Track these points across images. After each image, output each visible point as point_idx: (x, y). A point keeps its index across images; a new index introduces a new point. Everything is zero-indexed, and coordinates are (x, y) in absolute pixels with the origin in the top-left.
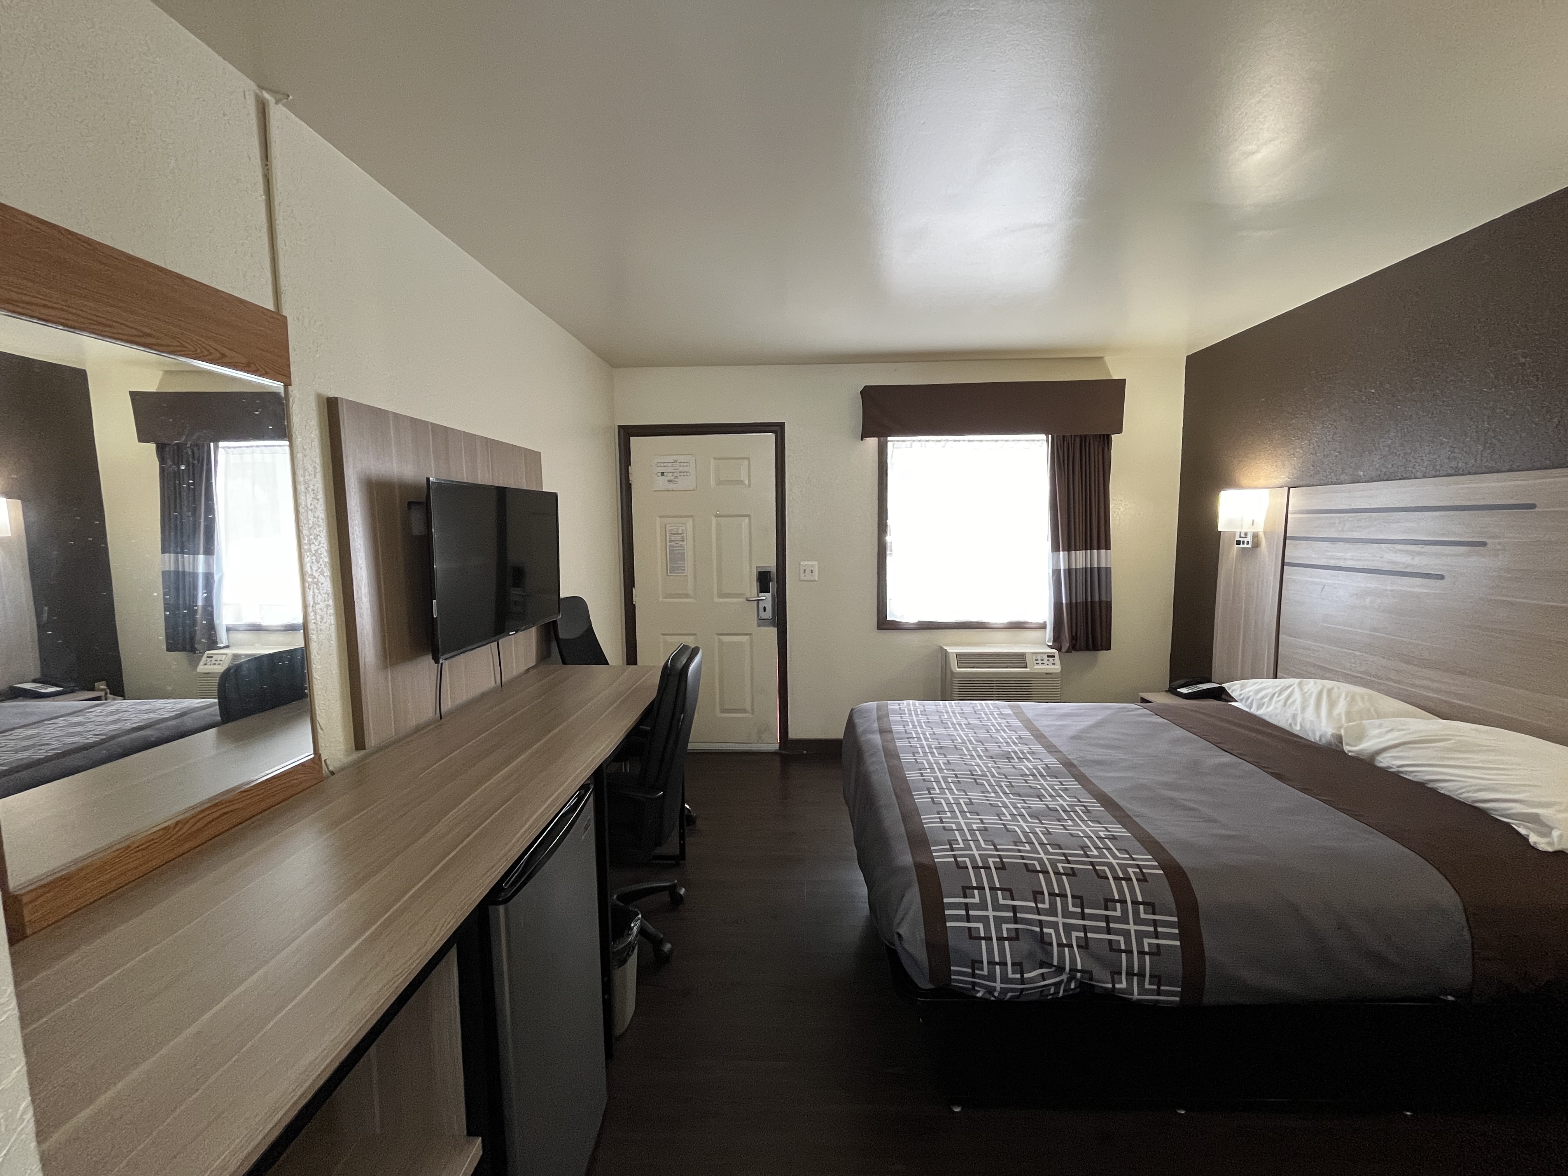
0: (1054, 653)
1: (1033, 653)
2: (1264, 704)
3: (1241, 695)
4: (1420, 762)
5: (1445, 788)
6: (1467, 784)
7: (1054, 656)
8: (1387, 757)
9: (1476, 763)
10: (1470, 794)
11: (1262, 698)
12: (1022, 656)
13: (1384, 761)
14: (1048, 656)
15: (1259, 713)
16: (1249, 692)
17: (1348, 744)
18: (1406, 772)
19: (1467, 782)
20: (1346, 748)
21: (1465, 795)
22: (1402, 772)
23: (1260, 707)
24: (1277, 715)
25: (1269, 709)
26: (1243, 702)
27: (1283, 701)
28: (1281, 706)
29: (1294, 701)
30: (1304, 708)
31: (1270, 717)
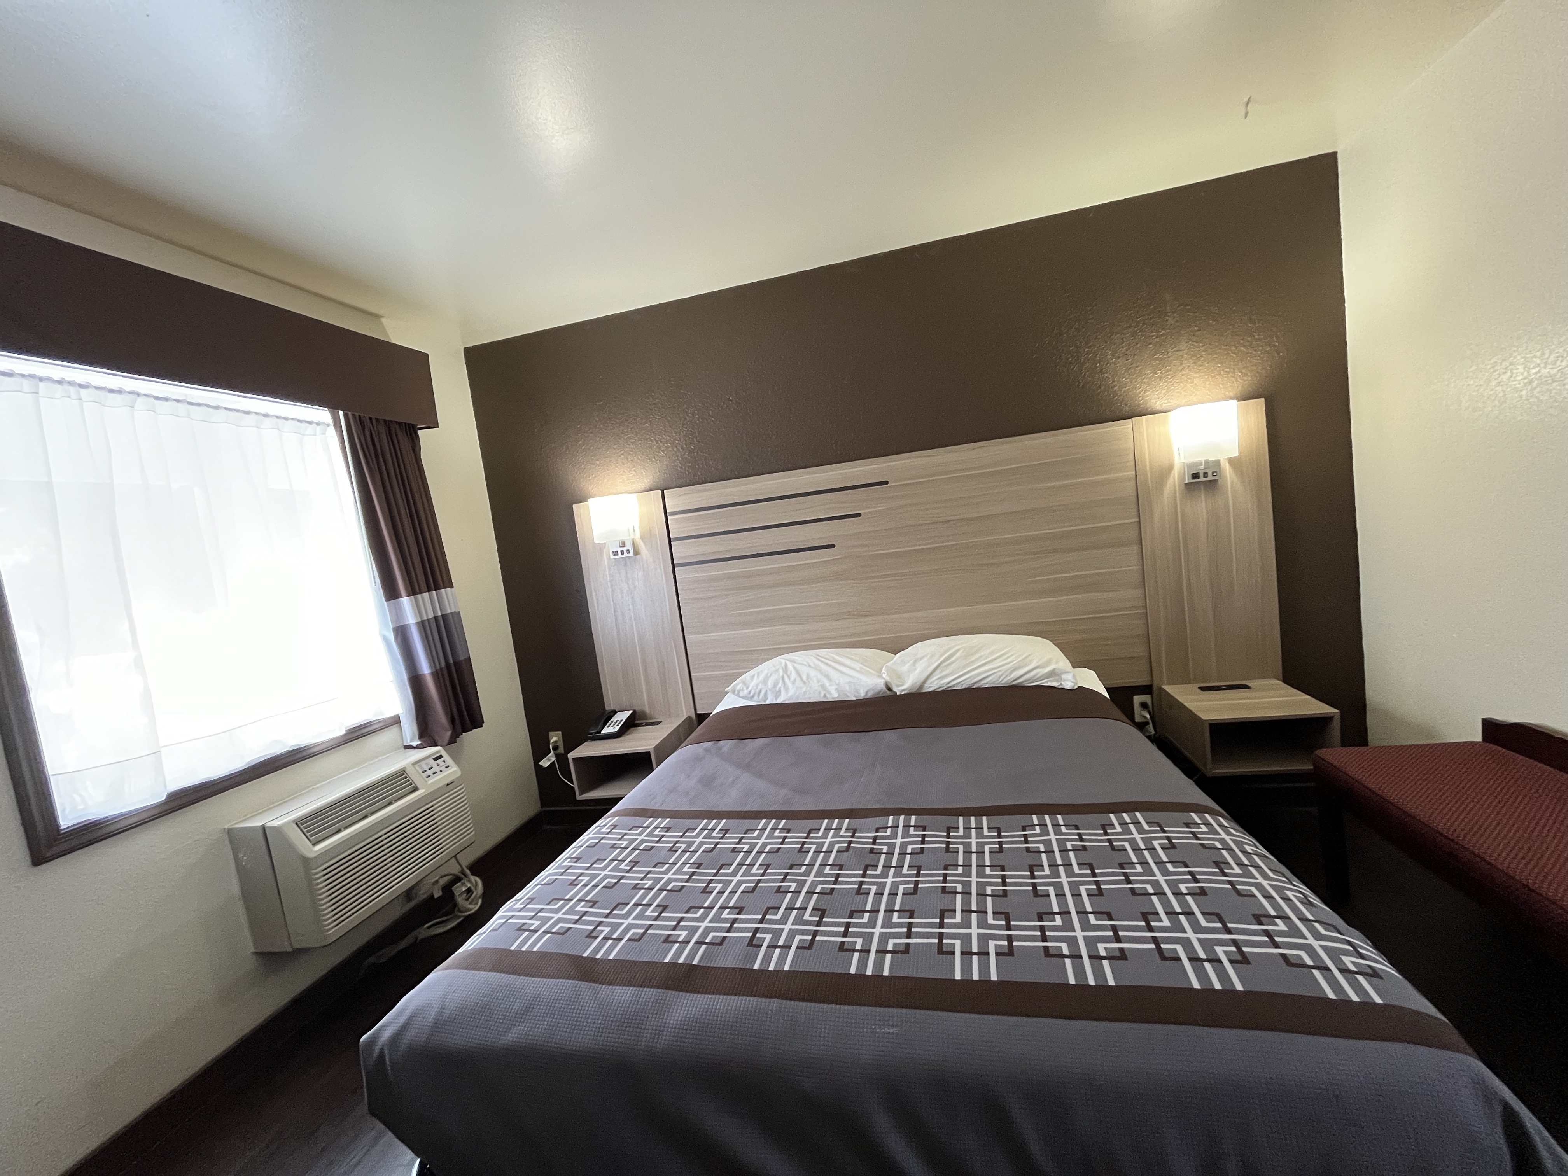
0: (439, 752)
1: (414, 764)
2: (780, 691)
3: (750, 692)
4: (961, 673)
5: (986, 684)
6: (1000, 673)
7: (441, 757)
8: (934, 682)
9: (986, 658)
10: (1008, 678)
11: (775, 686)
12: (402, 774)
13: (932, 686)
14: (435, 759)
15: (779, 701)
16: (757, 685)
17: (898, 686)
18: (954, 686)
19: (1000, 671)
20: (898, 690)
21: (1004, 681)
22: (950, 687)
23: (778, 694)
24: (805, 693)
25: (792, 692)
26: (756, 698)
27: (798, 679)
28: (802, 685)
29: (808, 676)
30: (827, 676)
31: (797, 698)
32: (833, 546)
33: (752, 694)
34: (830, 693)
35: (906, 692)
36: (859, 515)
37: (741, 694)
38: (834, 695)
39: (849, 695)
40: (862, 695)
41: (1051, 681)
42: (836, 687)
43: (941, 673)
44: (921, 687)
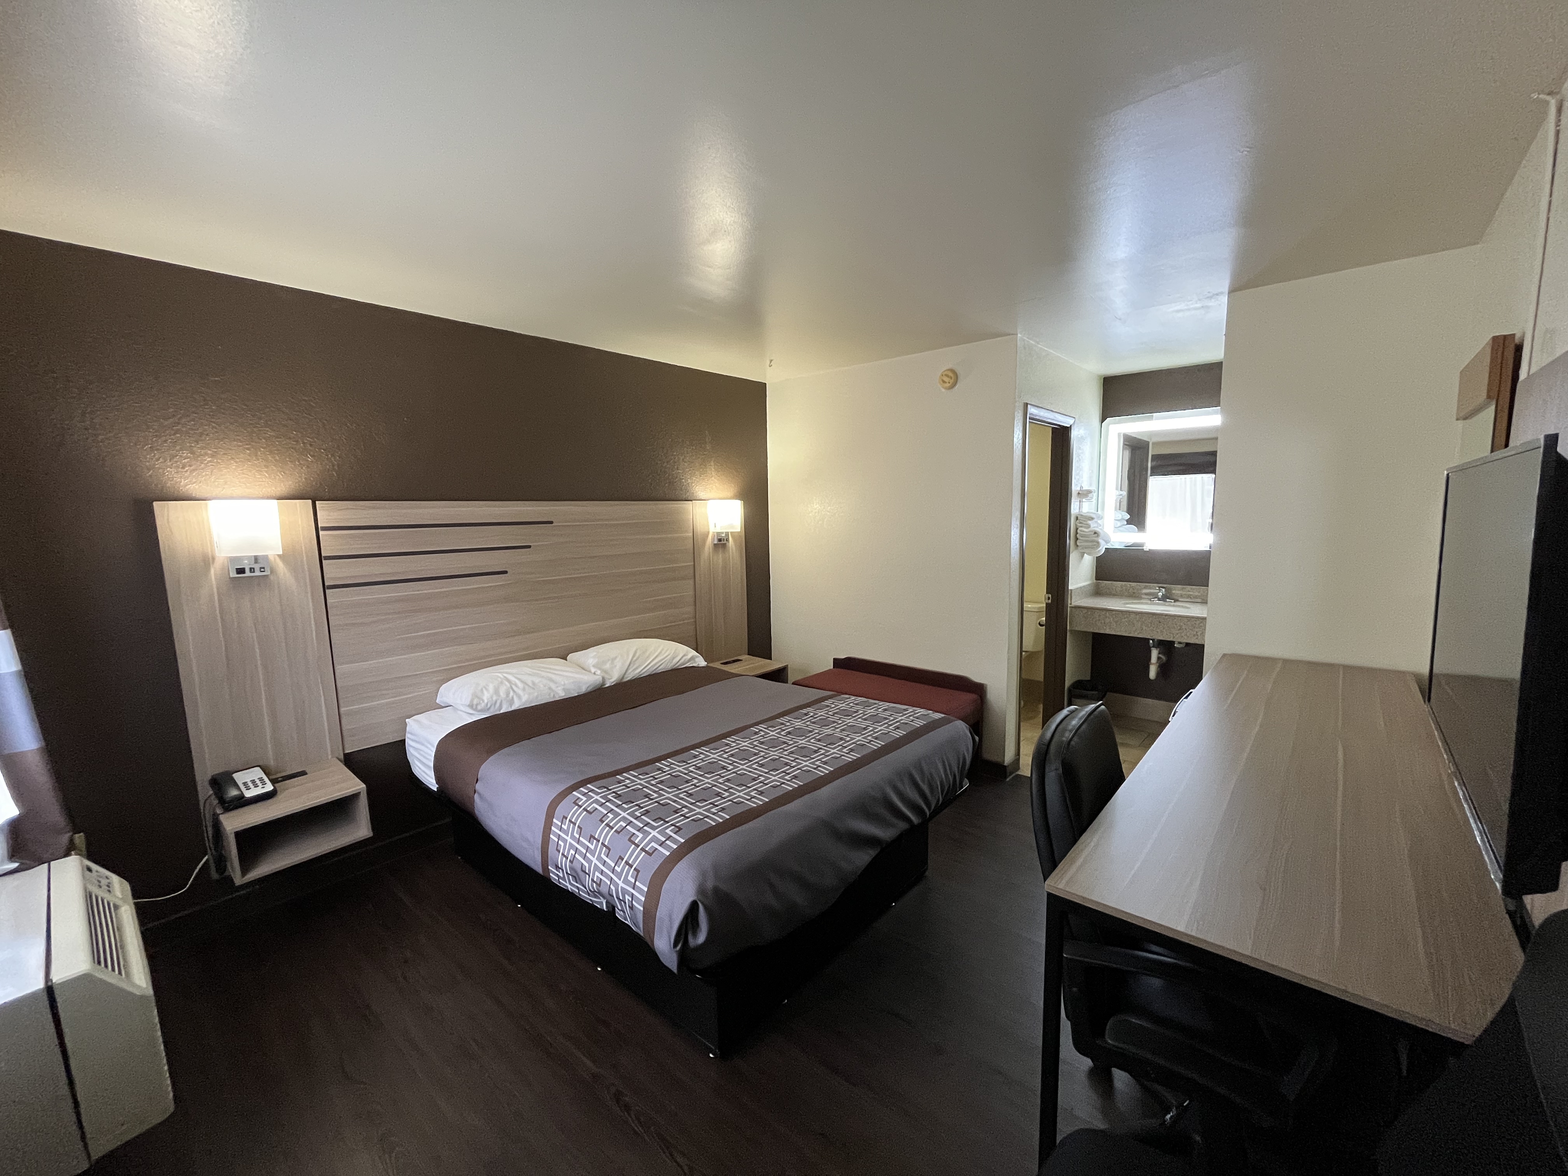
2: (513, 699)
4: (645, 665)
8: (630, 673)
9: (654, 653)
10: (672, 664)
15: (514, 708)
16: (491, 697)
17: (609, 679)
19: (666, 660)
20: (609, 683)
24: (537, 697)
25: (525, 698)
26: (492, 709)
27: (526, 687)
28: (532, 691)
29: (534, 683)
30: (551, 680)
31: (531, 702)
32: (506, 572)
33: (489, 706)
34: (557, 693)
35: (615, 683)
36: (529, 547)
37: (479, 708)
38: (560, 694)
39: (572, 692)
40: (583, 690)
41: (692, 663)
42: (563, 687)
43: (634, 665)
44: (623, 678)
